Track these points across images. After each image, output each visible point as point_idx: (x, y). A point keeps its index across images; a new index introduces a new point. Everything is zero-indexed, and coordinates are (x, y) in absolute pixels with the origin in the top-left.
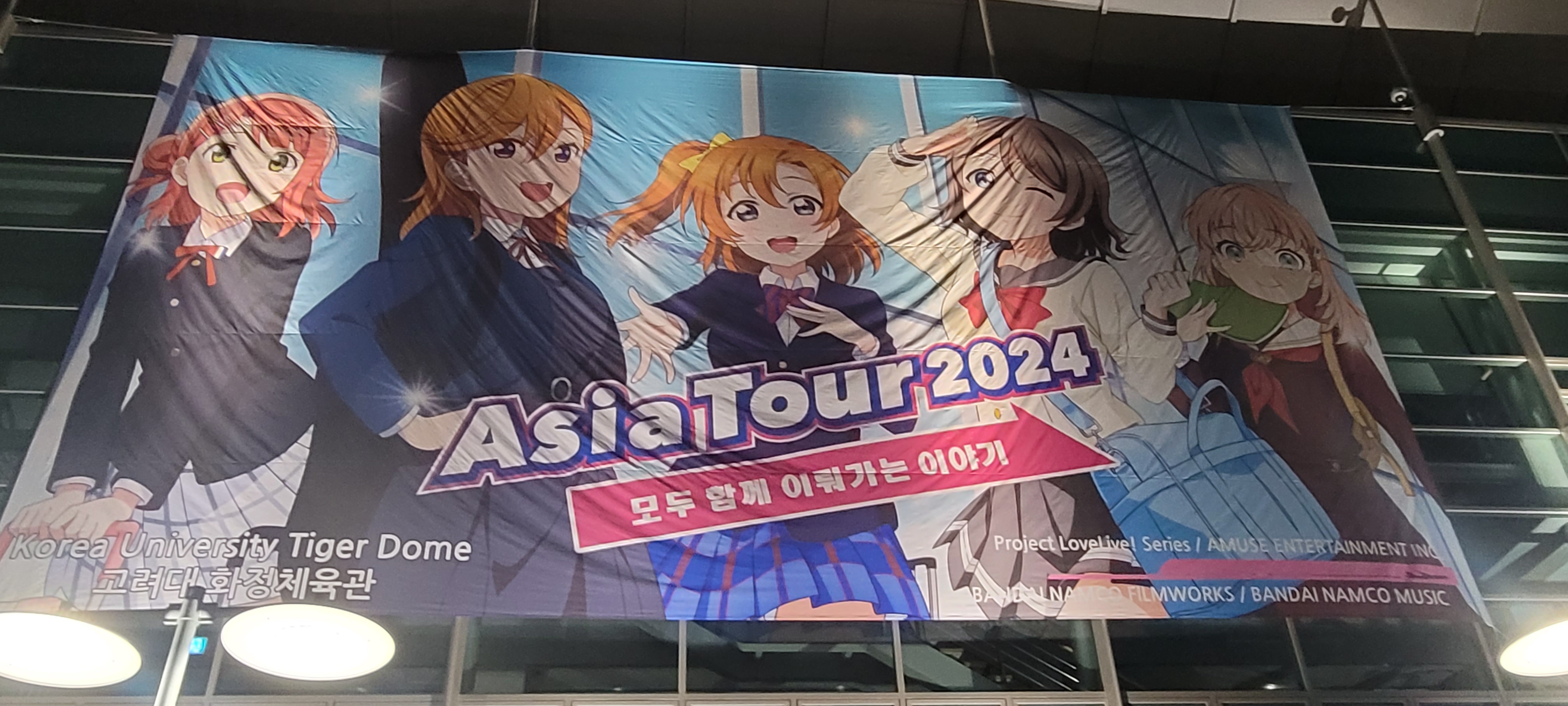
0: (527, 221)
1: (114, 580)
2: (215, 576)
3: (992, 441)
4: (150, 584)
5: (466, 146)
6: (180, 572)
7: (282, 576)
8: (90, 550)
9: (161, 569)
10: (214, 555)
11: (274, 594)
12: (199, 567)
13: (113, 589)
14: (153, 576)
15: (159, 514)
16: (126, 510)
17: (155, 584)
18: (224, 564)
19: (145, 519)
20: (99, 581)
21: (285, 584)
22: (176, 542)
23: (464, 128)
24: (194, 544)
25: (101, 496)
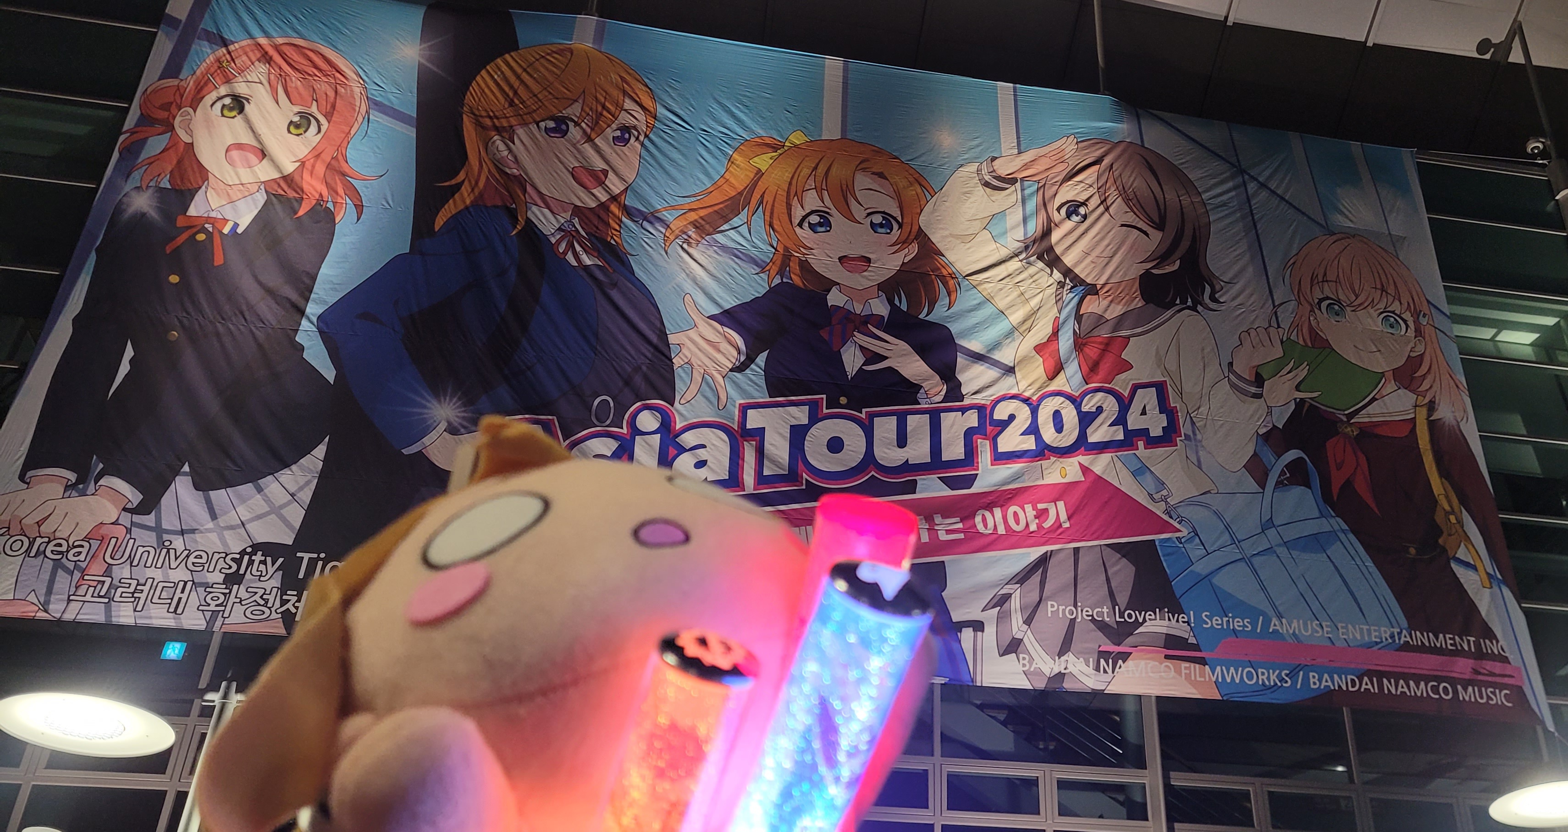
0: (577, 211)
1: (95, 587)
2: (211, 592)
3: (1055, 501)
4: (136, 595)
5: (513, 121)
6: (172, 585)
7: (285, 597)
8: (68, 551)
9: (150, 581)
10: (211, 569)
11: (274, 616)
12: (193, 581)
13: (92, 596)
14: (139, 588)
15: (149, 520)
16: (109, 511)
17: (143, 596)
18: (221, 581)
19: (132, 523)
20: (77, 588)
21: (289, 606)
22: (168, 552)
23: (512, 100)
24: (188, 556)
25: (83, 494)
